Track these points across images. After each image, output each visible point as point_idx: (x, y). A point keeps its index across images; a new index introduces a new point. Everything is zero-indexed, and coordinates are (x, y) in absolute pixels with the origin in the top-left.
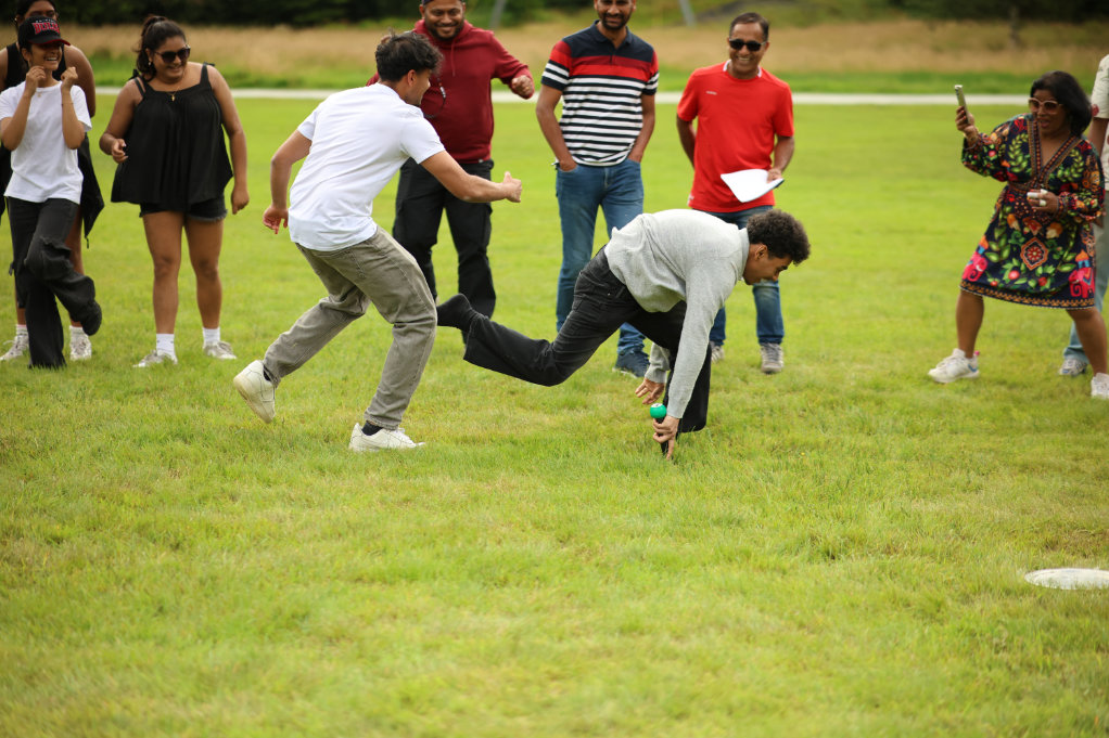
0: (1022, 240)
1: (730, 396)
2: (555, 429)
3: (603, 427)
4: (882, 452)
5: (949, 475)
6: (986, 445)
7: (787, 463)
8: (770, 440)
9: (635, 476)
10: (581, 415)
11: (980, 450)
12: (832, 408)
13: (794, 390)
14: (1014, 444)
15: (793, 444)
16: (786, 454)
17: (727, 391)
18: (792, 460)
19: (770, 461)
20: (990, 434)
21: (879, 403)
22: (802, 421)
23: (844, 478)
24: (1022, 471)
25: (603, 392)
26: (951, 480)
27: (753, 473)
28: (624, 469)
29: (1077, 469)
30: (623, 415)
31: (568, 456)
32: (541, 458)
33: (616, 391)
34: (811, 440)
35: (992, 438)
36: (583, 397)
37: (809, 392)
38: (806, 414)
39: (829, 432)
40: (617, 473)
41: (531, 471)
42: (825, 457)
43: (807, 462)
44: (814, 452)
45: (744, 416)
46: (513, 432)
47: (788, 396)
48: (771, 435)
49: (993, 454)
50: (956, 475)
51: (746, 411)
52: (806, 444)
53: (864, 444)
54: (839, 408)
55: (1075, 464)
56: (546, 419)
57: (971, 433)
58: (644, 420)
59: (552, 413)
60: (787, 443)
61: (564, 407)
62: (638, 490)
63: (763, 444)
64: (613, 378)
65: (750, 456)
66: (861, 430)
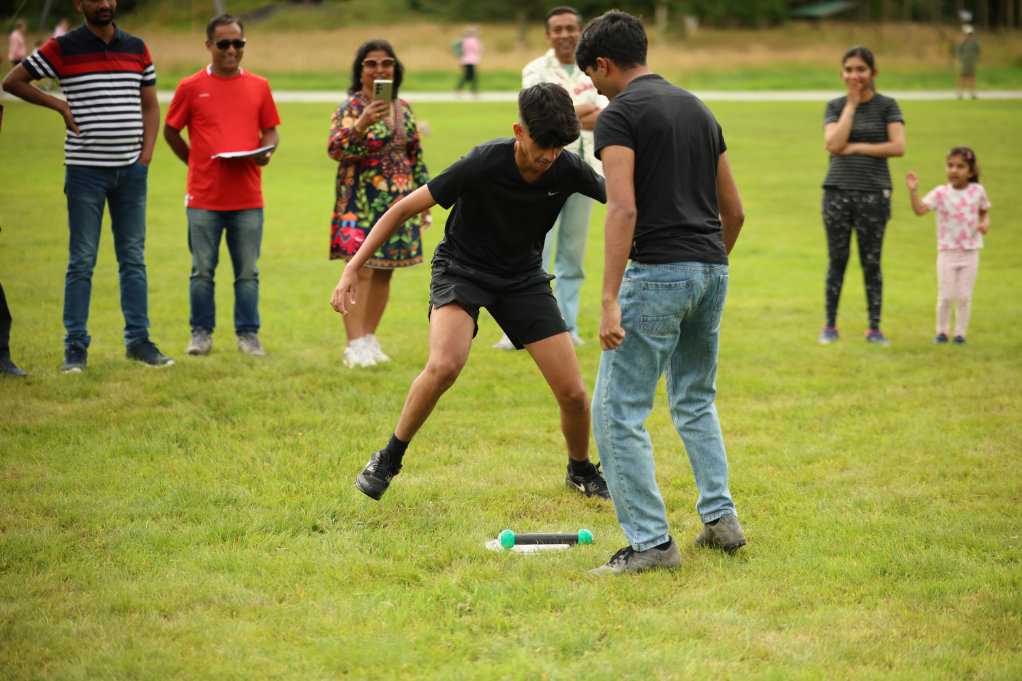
0: (390, 198)
1: (236, 381)
2: (68, 418)
3: (114, 414)
4: (374, 430)
5: (433, 450)
6: (470, 420)
7: (285, 444)
8: (271, 421)
9: (140, 461)
10: (92, 403)
11: (463, 425)
12: (331, 390)
13: (297, 373)
14: (494, 419)
15: (292, 425)
16: (284, 434)
17: (234, 376)
18: (289, 440)
19: (269, 441)
20: (474, 409)
21: (374, 383)
22: (301, 402)
23: (336, 455)
24: (500, 444)
25: (116, 380)
26: (434, 454)
27: (252, 453)
28: (129, 453)
29: (549, 440)
30: (133, 402)
31: (78, 443)
32: (52, 446)
33: (129, 380)
34: (309, 420)
35: (475, 413)
36: (96, 387)
37: (310, 376)
38: (306, 396)
39: (327, 412)
40: (123, 457)
41: (41, 459)
42: (321, 436)
43: (303, 441)
44: (311, 432)
45: (248, 400)
46: (26, 422)
47: (290, 379)
48: (271, 417)
49: (474, 428)
50: (439, 449)
51: (250, 395)
52: (304, 424)
53: (358, 422)
54: (338, 390)
55: (547, 435)
56: (60, 408)
57: (457, 409)
58: (153, 406)
59: (66, 402)
60: (287, 424)
61: (77, 396)
62: (141, 474)
63: (264, 425)
64: (126, 367)
65: (251, 438)
66: (356, 409)
